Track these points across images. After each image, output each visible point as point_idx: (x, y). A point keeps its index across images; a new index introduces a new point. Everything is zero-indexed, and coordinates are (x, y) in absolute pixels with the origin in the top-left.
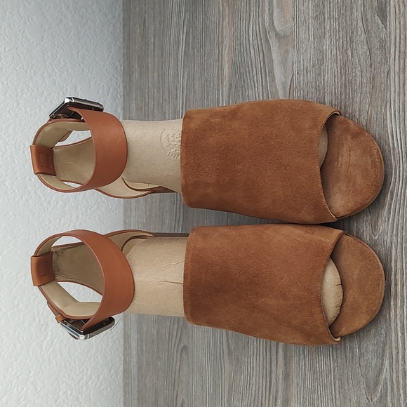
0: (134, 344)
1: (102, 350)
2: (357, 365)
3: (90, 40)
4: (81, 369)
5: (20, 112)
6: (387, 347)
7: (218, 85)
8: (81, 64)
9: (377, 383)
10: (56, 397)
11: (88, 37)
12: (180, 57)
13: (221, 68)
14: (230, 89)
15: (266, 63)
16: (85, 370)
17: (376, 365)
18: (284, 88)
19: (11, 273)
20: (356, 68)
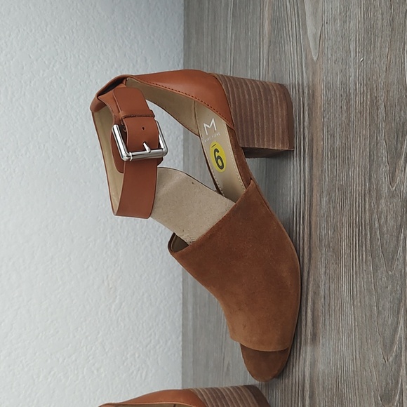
0: (190, 308)
1: (170, 316)
2: (376, 324)
3: (161, 12)
4: (149, 333)
5: (91, 83)
6: (402, 304)
7: (260, 44)
8: (152, 37)
9: (392, 343)
10: (124, 358)
11: (159, 9)
12: (229, 19)
13: (262, 26)
14: (269, 46)
15: (300, 15)
16: (153, 334)
17: (392, 324)
18: (315, 40)
19: (81, 237)
20: (377, 11)
